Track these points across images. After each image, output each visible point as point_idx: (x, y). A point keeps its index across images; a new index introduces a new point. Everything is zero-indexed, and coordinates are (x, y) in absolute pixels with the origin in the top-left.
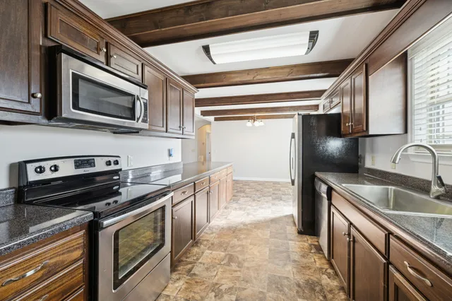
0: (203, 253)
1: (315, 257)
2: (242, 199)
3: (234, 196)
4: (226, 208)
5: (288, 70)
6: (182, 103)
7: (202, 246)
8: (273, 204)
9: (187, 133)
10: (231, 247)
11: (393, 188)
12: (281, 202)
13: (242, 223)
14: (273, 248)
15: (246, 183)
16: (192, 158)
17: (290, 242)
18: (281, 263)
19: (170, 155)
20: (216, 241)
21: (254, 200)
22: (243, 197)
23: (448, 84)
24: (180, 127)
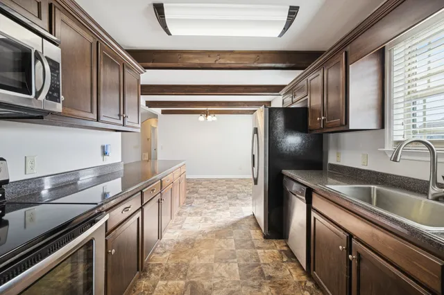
0: (154, 286)
1: (289, 267)
2: (195, 200)
3: (187, 198)
4: (179, 214)
5: (253, 56)
6: (122, 89)
7: (153, 275)
8: (230, 204)
9: (130, 124)
10: (192, 270)
11: (376, 187)
12: (238, 201)
13: (200, 232)
14: (242, 262)
15: (199, 182)
16: (135, 156)
17: (259, 251)
18: (256, 283)
19: (105, 153)
20: (172, 264)
21: (209, 201)
22: (197, 198)
23: (429, 78)
24: (119, 115)
